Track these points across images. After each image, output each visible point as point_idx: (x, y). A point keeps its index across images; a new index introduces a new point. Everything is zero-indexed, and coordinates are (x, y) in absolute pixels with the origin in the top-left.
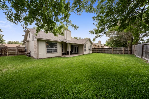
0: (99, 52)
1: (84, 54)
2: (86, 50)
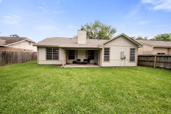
0: (162, 66)
1: (103, 66)
2: (111, 59)
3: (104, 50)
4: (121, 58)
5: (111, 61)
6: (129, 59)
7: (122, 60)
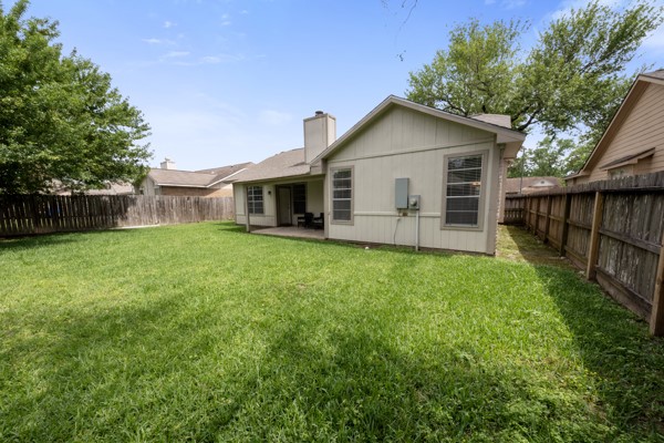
1: (330, 237)
2: (355, 212)
3: (333, 179)
4: (399, 210)
5: (357, 220)
6: (439, 214)
7: (405, 215)
